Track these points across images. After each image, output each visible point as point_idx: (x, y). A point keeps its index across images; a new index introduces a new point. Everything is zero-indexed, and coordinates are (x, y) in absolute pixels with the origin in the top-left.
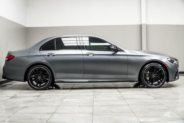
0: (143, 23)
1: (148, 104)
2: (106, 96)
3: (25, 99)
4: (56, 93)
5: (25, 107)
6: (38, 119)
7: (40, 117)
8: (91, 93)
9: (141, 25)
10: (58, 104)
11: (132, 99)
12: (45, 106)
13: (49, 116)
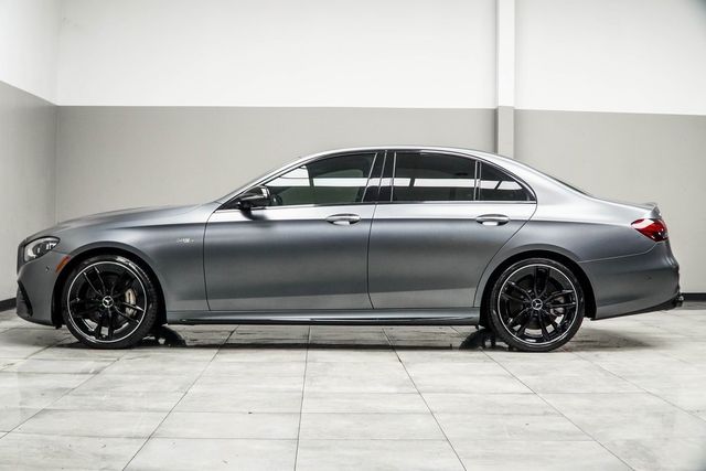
0: (501, 103)
1: (506, 411)
2: (349, 378)
3: (45, 382)
4: (164, 361)
5: (45, 411)
6: (95, 455)
7: (101, 451)
8: (294, 367)
9: (495, 112)
10: (168, 405)
11: (446, 391)
12: (119, 409)
13: (135, 446)
